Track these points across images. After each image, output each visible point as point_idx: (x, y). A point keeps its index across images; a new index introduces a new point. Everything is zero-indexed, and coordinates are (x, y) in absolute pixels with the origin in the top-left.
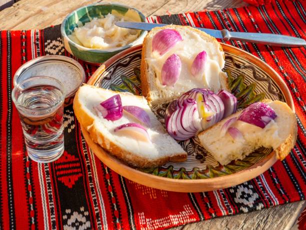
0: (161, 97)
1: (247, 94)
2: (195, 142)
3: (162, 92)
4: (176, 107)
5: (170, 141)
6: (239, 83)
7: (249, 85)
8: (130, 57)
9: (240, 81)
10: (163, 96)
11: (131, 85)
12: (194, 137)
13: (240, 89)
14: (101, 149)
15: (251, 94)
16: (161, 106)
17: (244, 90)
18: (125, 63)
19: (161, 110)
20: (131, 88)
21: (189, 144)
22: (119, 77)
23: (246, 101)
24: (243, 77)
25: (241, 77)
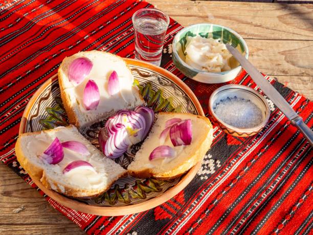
0: (87, 121)
1: (158, 100)
2: (129, 155)
3: (87, 116)
4: (108, 133)
5: (109, 163)
6: (149, 91)
7: (157, 91)
8: (49, 89)
9: (149, 89)
10: (89, 120)
11: (56, 114)
12: (126, 152)
13: (151, 95)
14: (57, 194)
15: (160, 99)
16: (89, 128)
17: (154, 96)
18: (46, 96)
19: (90, 131)
20: (58, 118)
21: (124, 158)
22: (45, 110)
23: (158, 106)
24: (150, 84)
25: (149, 85)
